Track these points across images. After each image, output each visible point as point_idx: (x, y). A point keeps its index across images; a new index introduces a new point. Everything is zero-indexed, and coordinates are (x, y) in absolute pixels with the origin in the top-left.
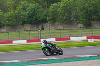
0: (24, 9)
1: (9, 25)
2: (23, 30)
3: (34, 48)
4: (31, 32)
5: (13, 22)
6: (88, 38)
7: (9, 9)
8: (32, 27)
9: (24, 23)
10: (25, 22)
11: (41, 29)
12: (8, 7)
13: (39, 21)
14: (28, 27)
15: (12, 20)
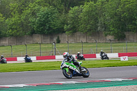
0: (34, 14)
1: (12, 35)
2: (31, 42)
3: (46, 68)
4: (42, 46)
5: (17, 32)
6: (120, 55)
7: (12, 13)
8: (44, 39)
9: (33, 33)
10: (34, 31)
11: (56, 41)
12: (12, 11)
13: (54, 31)
14: (38, 39)
15: (16, 29)
